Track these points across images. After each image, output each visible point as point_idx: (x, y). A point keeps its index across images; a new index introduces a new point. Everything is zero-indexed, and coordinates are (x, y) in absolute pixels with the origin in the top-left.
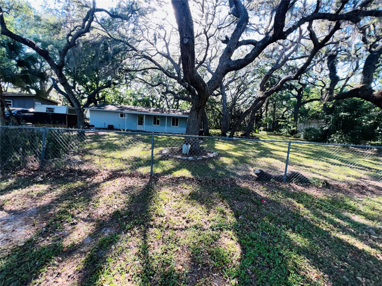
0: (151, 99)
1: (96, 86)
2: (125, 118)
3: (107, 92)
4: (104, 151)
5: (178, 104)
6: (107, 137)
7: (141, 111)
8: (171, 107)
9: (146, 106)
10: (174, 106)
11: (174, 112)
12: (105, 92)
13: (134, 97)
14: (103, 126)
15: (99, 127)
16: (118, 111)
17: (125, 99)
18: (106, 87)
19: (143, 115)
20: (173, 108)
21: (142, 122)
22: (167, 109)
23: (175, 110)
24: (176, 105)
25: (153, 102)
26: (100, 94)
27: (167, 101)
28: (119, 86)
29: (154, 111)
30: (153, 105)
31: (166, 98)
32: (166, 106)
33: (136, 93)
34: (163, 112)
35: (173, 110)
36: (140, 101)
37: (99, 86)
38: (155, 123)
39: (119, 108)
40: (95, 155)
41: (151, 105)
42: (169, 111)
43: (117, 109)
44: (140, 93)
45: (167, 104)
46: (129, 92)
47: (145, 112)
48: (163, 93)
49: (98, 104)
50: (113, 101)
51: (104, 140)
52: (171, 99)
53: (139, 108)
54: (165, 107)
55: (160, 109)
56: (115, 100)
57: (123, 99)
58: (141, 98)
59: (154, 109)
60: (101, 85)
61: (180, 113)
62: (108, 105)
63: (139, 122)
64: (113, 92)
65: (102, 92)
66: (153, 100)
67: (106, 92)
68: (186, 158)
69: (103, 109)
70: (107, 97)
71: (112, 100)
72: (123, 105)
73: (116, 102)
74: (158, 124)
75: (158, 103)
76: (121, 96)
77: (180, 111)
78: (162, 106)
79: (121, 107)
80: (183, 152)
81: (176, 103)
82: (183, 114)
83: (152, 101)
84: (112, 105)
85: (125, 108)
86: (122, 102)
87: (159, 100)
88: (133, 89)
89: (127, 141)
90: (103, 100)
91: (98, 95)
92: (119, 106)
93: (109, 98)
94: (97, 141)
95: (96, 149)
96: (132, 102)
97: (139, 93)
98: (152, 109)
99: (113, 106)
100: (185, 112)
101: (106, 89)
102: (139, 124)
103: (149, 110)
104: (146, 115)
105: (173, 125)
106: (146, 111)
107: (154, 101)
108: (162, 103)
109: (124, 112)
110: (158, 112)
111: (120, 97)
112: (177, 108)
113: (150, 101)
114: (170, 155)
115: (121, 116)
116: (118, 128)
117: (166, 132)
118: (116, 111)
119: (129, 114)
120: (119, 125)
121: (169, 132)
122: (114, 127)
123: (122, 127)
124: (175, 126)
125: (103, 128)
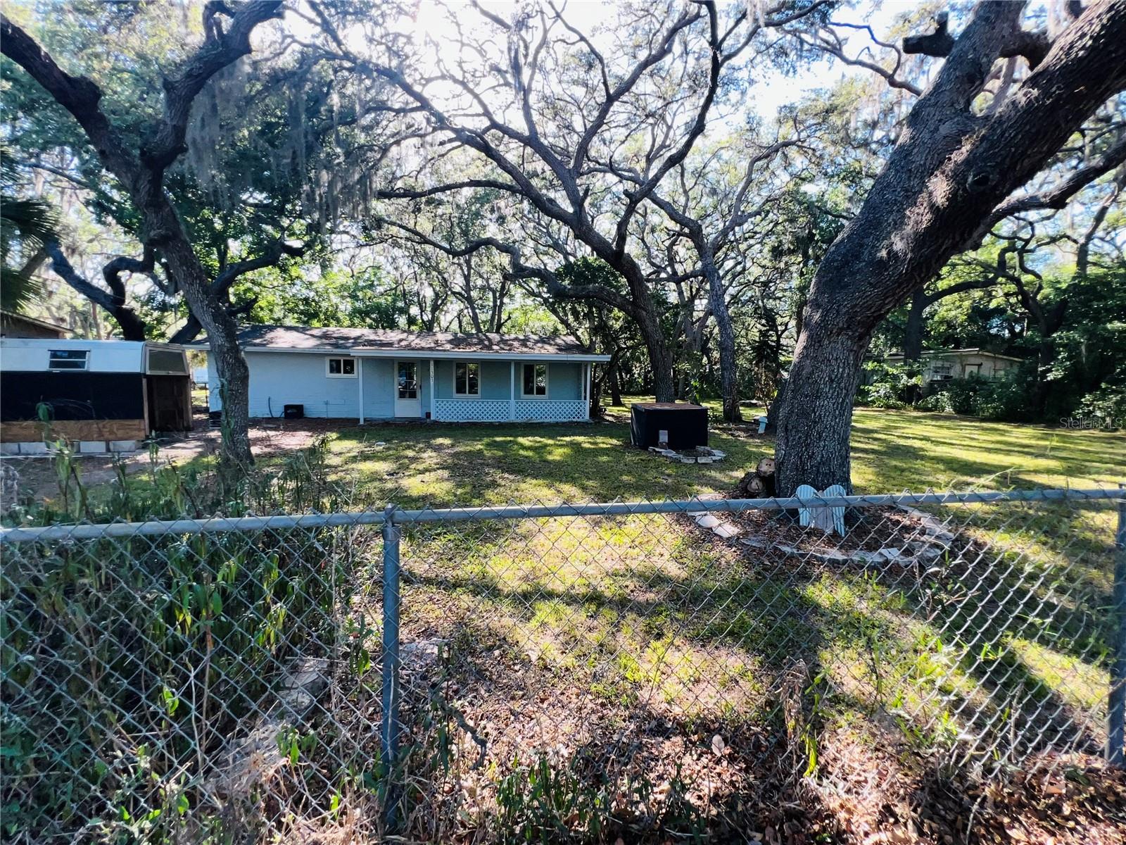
0: (400, 304)
7: (407, 348)
14: (262, 413)
16: (321, 351)
18: (259, 264)
25: (408, 315)
29: (454, 343)
37: (229, 261)
38: (460, 390)
39: (320, 337)
43: (311, 342)
47: (420, 349)
50: (278, 314)
53: (392, 336)
60: (235, 258)
62: (272, 329)
66: (409, 306)
69: (261, 345)
71: (271, 310)
74: (473, 390)
79: (328, 336)
84: (288, 328)
85: (346, 339)
86: (315, 315)
92: (316, 333)
93: (264, 304)
99: (295, 334)
101: (255, 274)
102: (403, 395)
106: (420, 343)
109: (353, 352)
110: (473, 349)
111: (306, 301)
115: (332, 371)
116: (324, 416)
117: (512, 419)
118: (316, 351)
119: (367, 360)
120: (327, 403)
121: (525, 420)
122: (307, 413)
123: (338, 410)
124: (535, 396)
125: (264, 416)
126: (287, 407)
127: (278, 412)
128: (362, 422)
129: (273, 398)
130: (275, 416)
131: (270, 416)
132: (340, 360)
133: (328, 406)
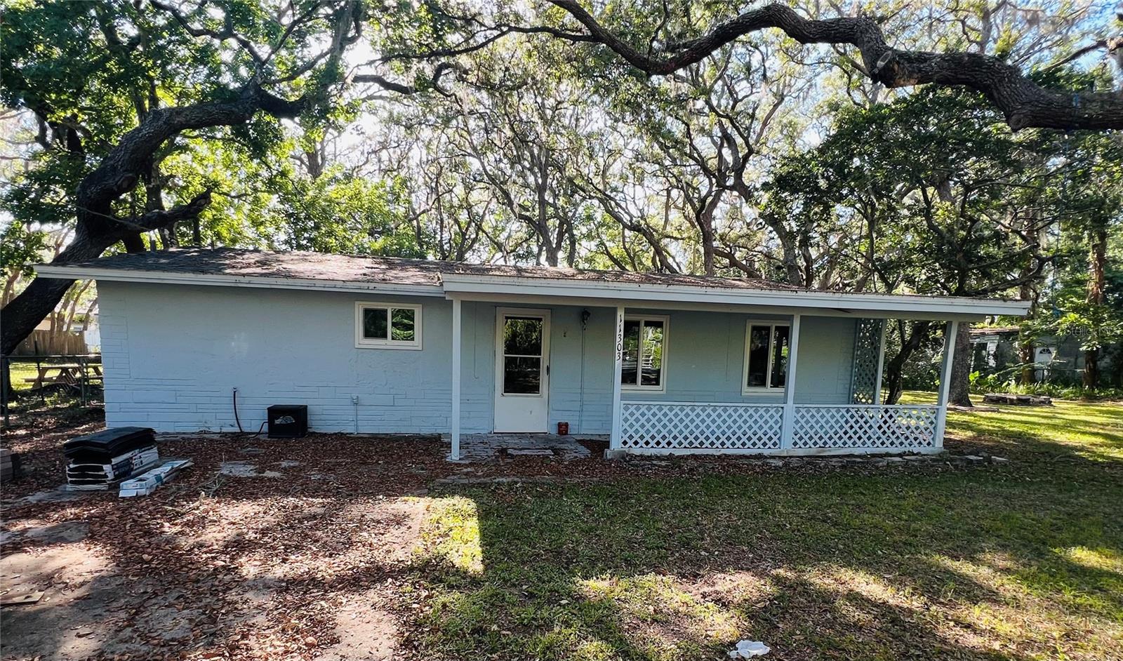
14: (220, 422)
115: (368, 334)
116: (349, 429)
117: (786, 447)
120: (356, 404)
121: (810, 449)
122: (314, 423)
123: (379, 418)
124: (769, 390)
125: (224, 430)
126: (274, 412)
127: (254, 421)
129: (244, 391)
130: (246, 430)
131: (237, 430)
132: (386, 311)
133: (359, 408)
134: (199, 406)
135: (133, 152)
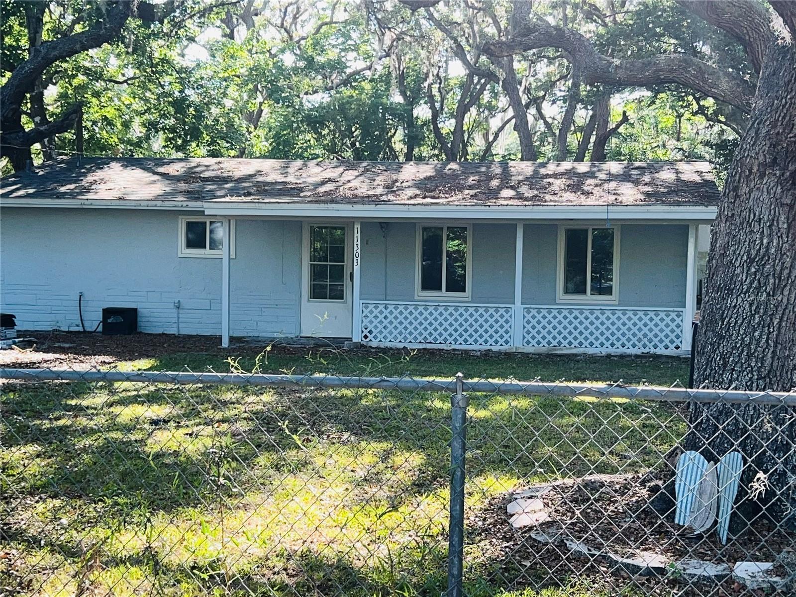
0: (397, 98)
1: (24, 42)
2: (223, 253)
3: (96, 75)
4: (91, 511)
5: (601, 115)
6: (99, 399)
7: (331, 199)
8: (548, 149)
9: (359, 156)
10: (573, 140)
11: (576, 184)
12: (81, 79)
13: (274, 93)
14: (69, 322)
15: (44, 325)
16: (168, 205)
17: (215, 110)
18: (94, 40)
19: (346, 224)
20: (564, 154)
21: (338, 274)
22: (522, 168)
23: (583, 167)
24: (586, 131)
25: (409, 121)
26: (51, 93)
27: (515, 102)
28: (179, 25)
29: (426, 186)
30: (413, 140)
31: (511, 86)
32: (509, 141)
33: (289, 60)
34: (494, 194)
35: (569, 173)
36: (315, 121)
37: (45, 37)
38: (430, 282)
39: (177, 179)
40: (33, 543)
41: (398, 143)
42: (534, 180)
43: (160, 188)
44: (321, 59)
45: (522, 127)
46: (243, 64)
47: (355, 200)
48: (488, 48)
49: (37, 161)
50: (137, 130)
51: (83, 421)
52: (549, 86)
53: (314, 173)
54: (499, 149)
55: (469, 168)
56: (152, 126)
57: (199, 117)
58: (321, 98)
59: (426, 170)
60: (55, 31)
61: (629, 193)
62: (100, 164)
63: (317, 273)
64: (130, 72)
65: (64, 74)
66: (412, 102)
67: (87, 72)
68: (711, 570)
69: (72, 195)
70: (92, 113)
71: (126, 125)
72: (199, 156)
73: (158, 143)
74: (457, 285)
75: (447, 126)
76: (193, 96)
77: (625, 177)
78: (478, 144)
79: (190, 176)
80: (683, 517)
81: (582, 115)
82: (654, 197)
83: (406, 117)
84: (129, 161)
85: (221, 180)
86: (195, 134)
87: (453, 99)
88: (272, 37)
89: (242, 426)
90: (69, 135)
91: (38, 100)
92: (175, 169)
93: (110, 113)
94: (38, 437)
95: (33, 492)
96: (262, 132)
97: (310, 61)
98: (411, 172)
99: (138, 173)
100: (667, 175)
101: (92, 57)
102: (317, 293)
103: (390, 188)
104: (368, 224)
105: (575, 286)
106: (362, 187)
107: (422, 112)
108: (478, 124)
109: (210, 208)
110: (456, 198)
111: (180, 105)
112: (600, 156)
113: (391, 110)
114: (576, 546)
115: (190, 244)
116: (173, 331)
117: (517, 343)
118: (159, 205)
119: (242, 222)
120: (178, 307)
121: (543, 348)
122: (142, 324)
123: (197, 320)
124: (589, 298)
125: (72, 329)
126: (108, 312)
127: (94, 321)
128: (225, 343)
129: (87, 296)
130: (88, 329)
131: (81, 329)
132: (206, 223)
133: (181, 311)
134: (53, 308)
135: (17, 87)
